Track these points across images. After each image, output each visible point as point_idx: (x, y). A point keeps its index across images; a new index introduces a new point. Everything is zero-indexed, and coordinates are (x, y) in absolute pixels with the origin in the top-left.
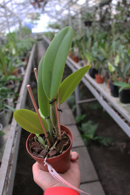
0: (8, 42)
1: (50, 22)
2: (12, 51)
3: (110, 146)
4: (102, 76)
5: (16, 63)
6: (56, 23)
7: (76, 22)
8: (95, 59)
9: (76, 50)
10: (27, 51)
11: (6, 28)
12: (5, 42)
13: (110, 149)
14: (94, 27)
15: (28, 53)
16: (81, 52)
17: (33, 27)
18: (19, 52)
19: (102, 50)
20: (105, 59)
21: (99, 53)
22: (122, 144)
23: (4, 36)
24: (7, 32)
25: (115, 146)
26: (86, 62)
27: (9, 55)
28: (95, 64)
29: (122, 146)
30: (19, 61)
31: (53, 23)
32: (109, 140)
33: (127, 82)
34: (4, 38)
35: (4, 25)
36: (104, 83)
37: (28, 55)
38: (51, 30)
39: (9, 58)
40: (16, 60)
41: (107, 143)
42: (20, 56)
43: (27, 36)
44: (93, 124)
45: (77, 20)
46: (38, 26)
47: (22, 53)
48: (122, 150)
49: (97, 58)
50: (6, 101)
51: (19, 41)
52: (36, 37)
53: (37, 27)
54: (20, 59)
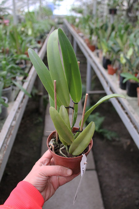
0: (25, 21)
1: (73, 5)
2: (28, 30)
3: (114, 140)
4: (114, 68)
5: (31, 44)
6: (80, 6)
7: (102, 8)
8: (110, 49)
9: (94, 38)
10: (45, 33)
11: (25, 6)
12: (22, 21)
13: (114, 143)
14: (120, 16)
15: (45, 35)
16: (99, 40)
17: (55, 8)
18: (36, 34)
19: (119, 40)
20: (119, 51)
21: (115, 44)
22: (126, 140)
23: (22, 15)
24: (26, 10)
25: (119, 141)
26: (102, 51)
27: (24, 34)
28: (110, 54)
29: (126, 143)
30: (34, 42)
31: (77, 7)
32: (113, 135)
33: (136, 76)
34: (22, 17)
35: (24, 3)
36: (115, 75)
37: (45, 37)
38: (74, 14)
39: (24, 38)
40: (31, 41)
41: (112, 137)
42: (36, 38)
43: (47, 17)
44: (100, 116)
45: (103, 6)
46: (60, 7)
47: (38, 35)
48: (125, 147)
49: (112, 48)
50: (14, 78)
51: (38, 22)
52: (56, 20)
53: (59, 9)
54: (36, 41)
